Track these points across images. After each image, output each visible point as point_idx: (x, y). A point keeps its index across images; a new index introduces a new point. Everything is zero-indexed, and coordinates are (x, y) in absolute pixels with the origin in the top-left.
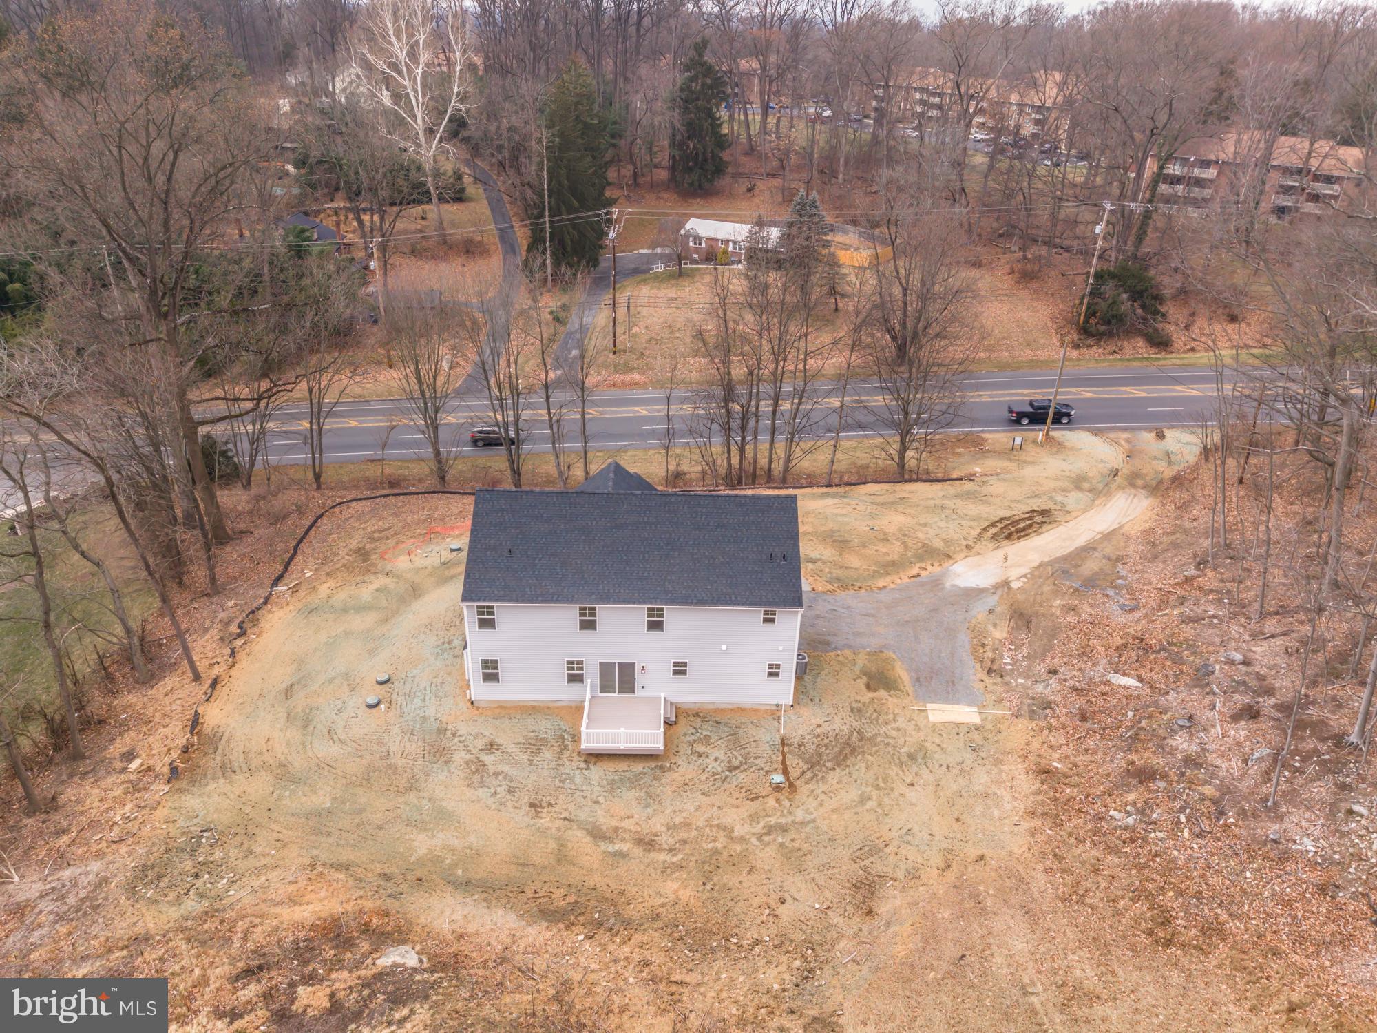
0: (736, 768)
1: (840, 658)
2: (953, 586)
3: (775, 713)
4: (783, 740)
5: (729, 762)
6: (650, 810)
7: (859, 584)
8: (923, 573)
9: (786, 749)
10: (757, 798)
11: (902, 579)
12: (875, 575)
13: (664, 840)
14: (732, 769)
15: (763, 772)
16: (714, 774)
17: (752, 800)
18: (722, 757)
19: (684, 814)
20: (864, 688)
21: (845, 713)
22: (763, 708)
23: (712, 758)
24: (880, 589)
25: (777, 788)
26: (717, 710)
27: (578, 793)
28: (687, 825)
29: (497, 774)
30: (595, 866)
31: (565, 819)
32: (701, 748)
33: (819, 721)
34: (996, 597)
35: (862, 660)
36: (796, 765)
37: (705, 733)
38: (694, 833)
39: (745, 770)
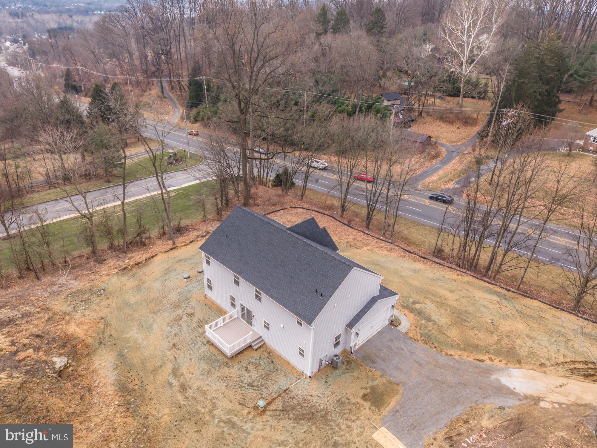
0: (253, 386)
1: (370, 374)
2: (497, 380)
3: (300, 375)
4: (287, 389)
5: (253, 382)
6: (202, 377)
7: (436, 345)
8: (488, 362)
9: (283, 395)
10: (242, 405)
11: (469, 358)
12: (457, 346)
13: (190, 393)
14: (251, 385)
15: (260, 396)
16: (242, 382)
17: (240, 404)
18: (253, 377)
19: (209, 389)
20: (361, 394)
21: (333, 399)
22: (298, 370)
23: (249, 374)
24: (447, 354)
25: (256, 408)
26: (279, 357)
27: (191, 352)
28: (205, 393)
29: (180, 325)
30: (158, 382)
31: (175, 357)
32: (250, 368)
33: (314, 393)
34: (518, 403)
35: (379, 382)
36: (279, 404)
37: (261, 363)
38: (202, 398)
39: (254, 390)
